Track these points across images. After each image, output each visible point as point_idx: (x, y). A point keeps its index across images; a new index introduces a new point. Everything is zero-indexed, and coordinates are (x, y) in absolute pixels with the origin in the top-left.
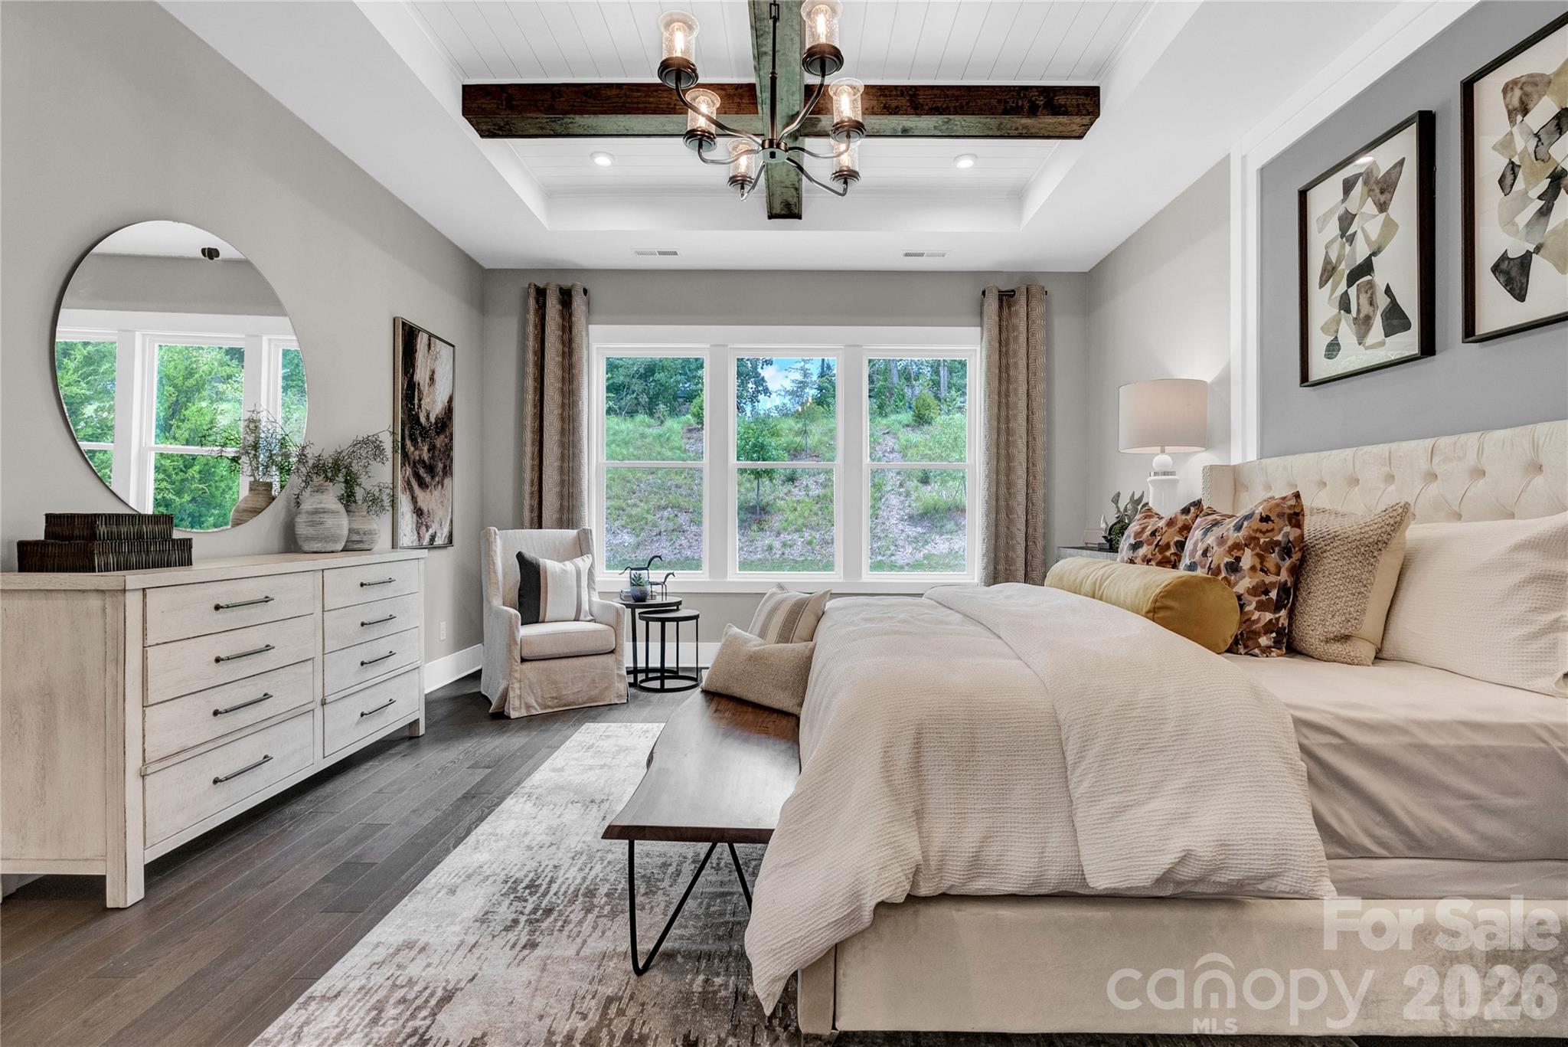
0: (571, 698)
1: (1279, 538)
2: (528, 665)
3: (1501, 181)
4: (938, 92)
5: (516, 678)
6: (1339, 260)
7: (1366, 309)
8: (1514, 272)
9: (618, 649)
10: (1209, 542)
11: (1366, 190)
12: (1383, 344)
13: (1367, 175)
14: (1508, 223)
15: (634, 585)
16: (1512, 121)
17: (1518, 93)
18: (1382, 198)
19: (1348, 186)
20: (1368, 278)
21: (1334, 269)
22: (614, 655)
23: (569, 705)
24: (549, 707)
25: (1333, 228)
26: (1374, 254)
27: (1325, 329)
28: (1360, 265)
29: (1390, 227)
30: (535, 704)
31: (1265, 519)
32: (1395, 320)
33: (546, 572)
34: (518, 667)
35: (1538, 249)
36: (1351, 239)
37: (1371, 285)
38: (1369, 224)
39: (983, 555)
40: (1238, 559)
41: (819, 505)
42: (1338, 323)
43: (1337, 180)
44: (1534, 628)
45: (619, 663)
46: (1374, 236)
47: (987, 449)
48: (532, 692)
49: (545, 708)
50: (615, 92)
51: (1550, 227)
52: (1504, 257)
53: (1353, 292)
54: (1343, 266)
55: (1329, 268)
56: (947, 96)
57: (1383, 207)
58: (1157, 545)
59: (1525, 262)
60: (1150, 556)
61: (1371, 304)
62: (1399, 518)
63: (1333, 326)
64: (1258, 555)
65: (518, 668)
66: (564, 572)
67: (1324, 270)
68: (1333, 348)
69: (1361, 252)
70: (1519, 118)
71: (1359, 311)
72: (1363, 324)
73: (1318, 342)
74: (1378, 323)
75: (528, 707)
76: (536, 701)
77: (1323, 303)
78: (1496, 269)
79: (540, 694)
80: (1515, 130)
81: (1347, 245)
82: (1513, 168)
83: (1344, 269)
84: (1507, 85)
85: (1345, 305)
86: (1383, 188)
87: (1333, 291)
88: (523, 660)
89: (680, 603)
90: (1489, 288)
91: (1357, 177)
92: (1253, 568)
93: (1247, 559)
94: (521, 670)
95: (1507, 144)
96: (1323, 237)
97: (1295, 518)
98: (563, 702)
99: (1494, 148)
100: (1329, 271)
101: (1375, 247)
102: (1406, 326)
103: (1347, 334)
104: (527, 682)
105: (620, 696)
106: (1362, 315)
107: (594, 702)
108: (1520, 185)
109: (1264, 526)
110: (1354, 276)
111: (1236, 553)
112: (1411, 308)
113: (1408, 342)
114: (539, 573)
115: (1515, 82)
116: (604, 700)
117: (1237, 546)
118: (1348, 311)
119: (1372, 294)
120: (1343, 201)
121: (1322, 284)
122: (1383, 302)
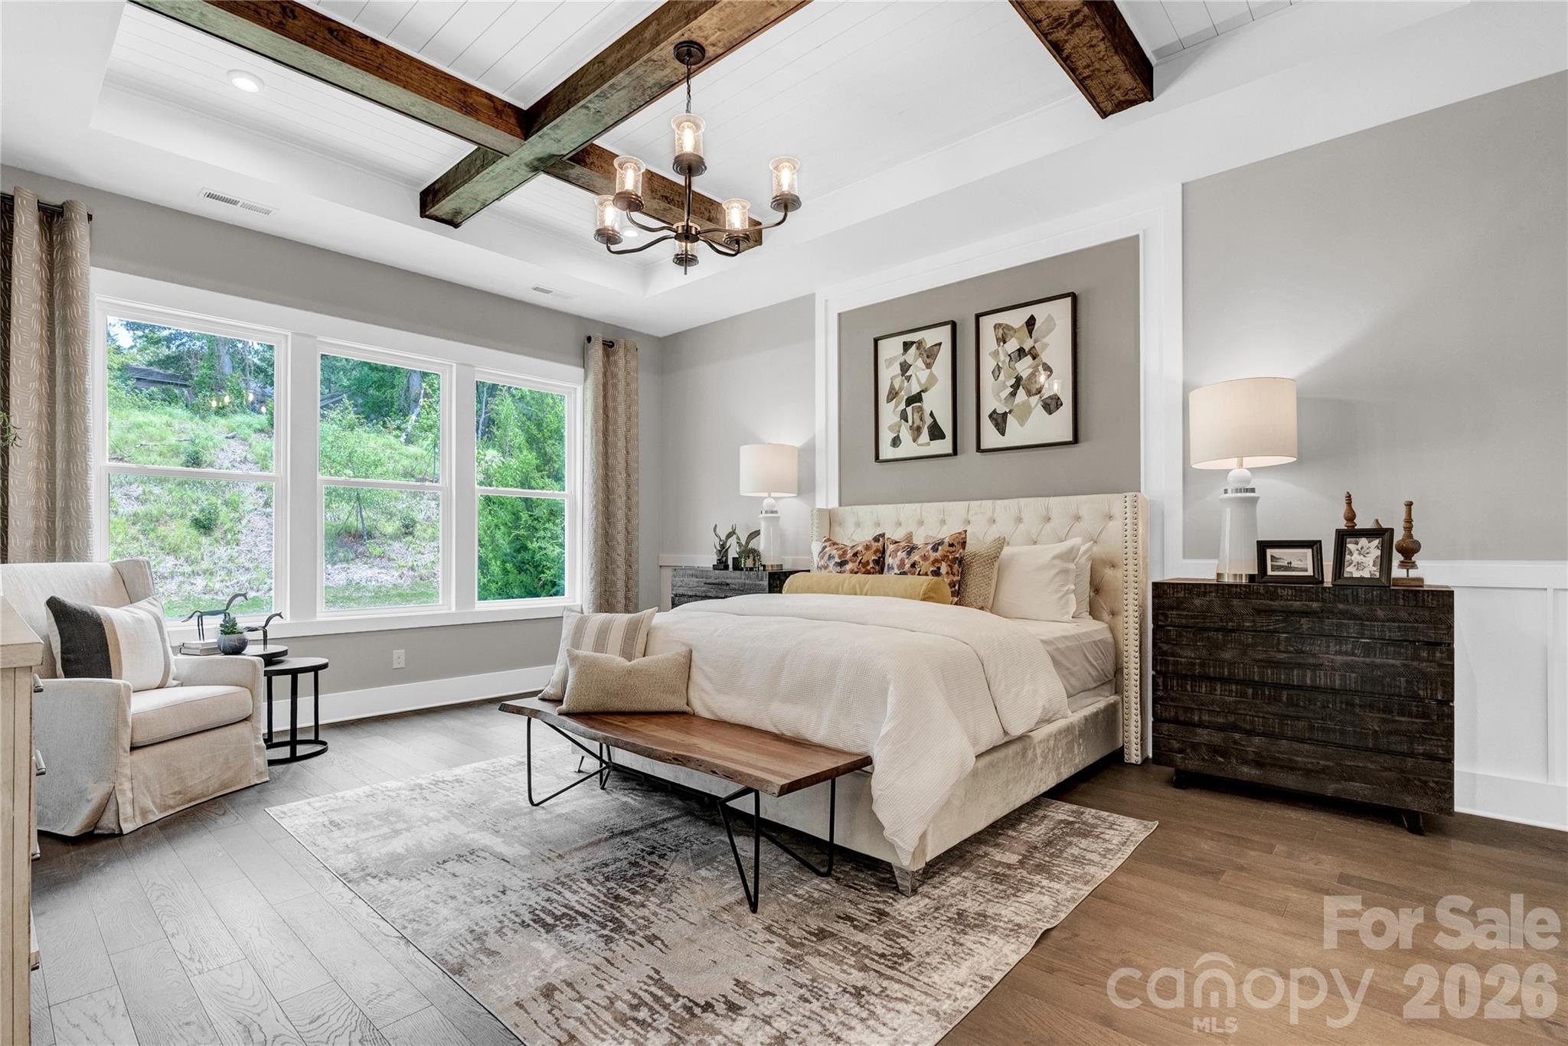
0: (199, 790)
1: (957, 556)
2: (138, 754)
3: (993, 372)
4: (667, 184)
5: (125, 776)
6: (901, 389)
7: (918, 422)
8: (1000, 420)
9: (254, 715)
10: (915, 559)
11: (918, 352)
12: (928, 444)
13: (920, 344)
14: (997, 395)
15: (226, 633)
16: (999, 345)
17: (1001, 331)
18: (928, 361)
19: (907, 346)
20: (919, 404)
21: (897, 393)
22: (249, 724)
23: (196, 799)
24: (172, 807)
25: (896, 369)
26: (923, 391)
27: (891, 428)
28: (914, 396)
29: (932, 379)
30: (153, 807)
31: (951, 545)
32: (936, 433)
33: (112, 624)
34: (127, 759)
35: (1010, 412)
36: (909, 378)
37: (921, 409)
38: (920, 373)
39: (592, 579)
40: (939, 568)
41: (137, 527)
42: (900, 426)
43: (900, 340)
44: (1062, 593)
45: (256, 730)
46: (923, 381)
47: (595, 482)
48: (148, 790)
49: (165, 810)
50: (369, 47)
51: (1016, 402)
52: (994, 412)
53: (909, 410)
54: (903, 393)
55: (894, 392)
56: (672, 190)
57: (929, 366)
58: (860, 562)
59: (1005, 415)
60: (856, 570)
61: (921, 420)
62: (1001, 543)
63: (894, 428)
64: (949, 565)
65: (127, 761)
66: (140, 621)
67: (890, 393)
68: (896, 442)
69: (915, 390)
70: (1002, 344)
71: (913, 422)
72: (917, 431)
73: (886, 437)
74: (925, 432)
75: (144, 813)
76: (154, 802)
77: (889, 413)
78: (990, 416)
79: (158, 792)
80: (1000, 349)
81: (906, 382)
82: (999, 368)
83: (904, 395)
84: (996, 325)
85: (904, 416)
86: (930, 355)
87: (896, 407)
88: (133, 748)
89: (284, 653)
90: (987, 426)
91: (912, 343)
92: (947, 573)
93: (944, 568)
94: (132, 763)
95: (996, 354)
96: (889, 374)
97: (964, 544)
98: (189, 796)
99: (990, 354)
100: (893, 395)
101: (924, 388)
102: (943, 437)
103: (905, 435)
104: (141, 778)
105: (260, 774)
106: (915, 425)
107: (226, 788)
108: (1001, 377)
109: (951, 549)
110: (910, 401)
111: (937, 565)
112: (946, 427)
113: (944, 446)
114: (100, 625)
115: (1000, 325)
116: (239, 783)
117: (936, 561)
118: (907, 421)
119: (922, 414)
120: (903, 354)
121: (889, 400)
122: (929, 421)
